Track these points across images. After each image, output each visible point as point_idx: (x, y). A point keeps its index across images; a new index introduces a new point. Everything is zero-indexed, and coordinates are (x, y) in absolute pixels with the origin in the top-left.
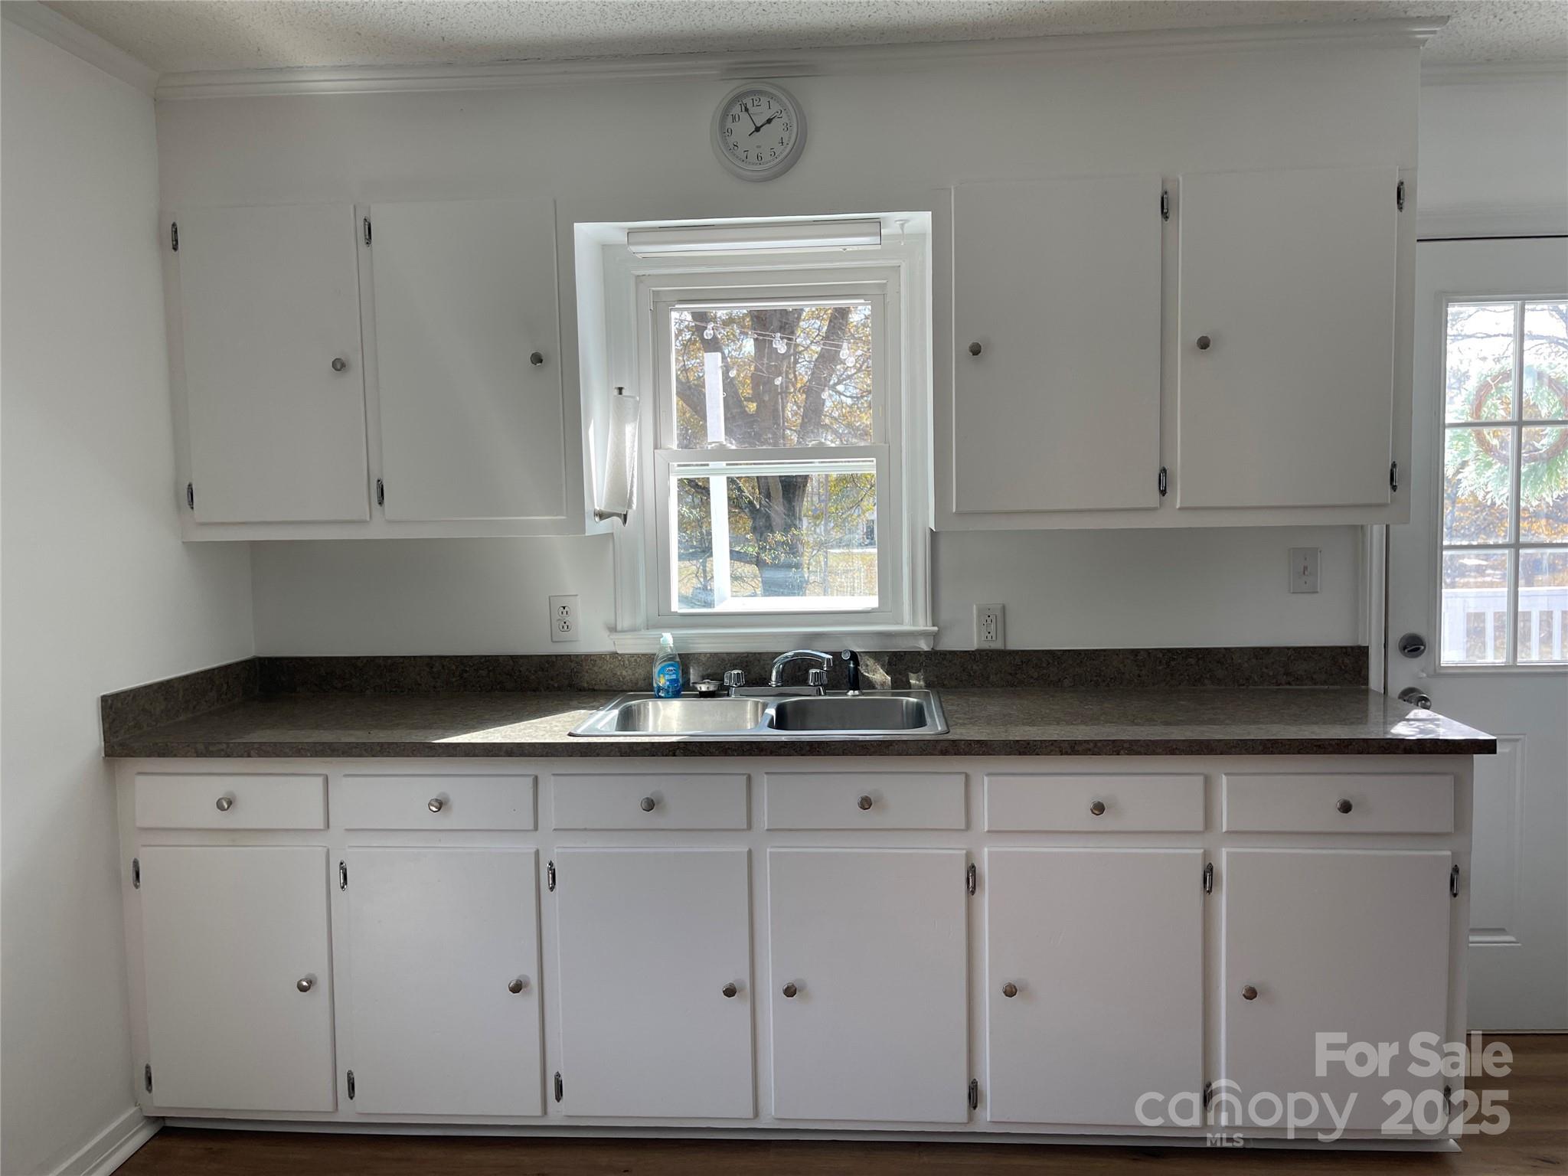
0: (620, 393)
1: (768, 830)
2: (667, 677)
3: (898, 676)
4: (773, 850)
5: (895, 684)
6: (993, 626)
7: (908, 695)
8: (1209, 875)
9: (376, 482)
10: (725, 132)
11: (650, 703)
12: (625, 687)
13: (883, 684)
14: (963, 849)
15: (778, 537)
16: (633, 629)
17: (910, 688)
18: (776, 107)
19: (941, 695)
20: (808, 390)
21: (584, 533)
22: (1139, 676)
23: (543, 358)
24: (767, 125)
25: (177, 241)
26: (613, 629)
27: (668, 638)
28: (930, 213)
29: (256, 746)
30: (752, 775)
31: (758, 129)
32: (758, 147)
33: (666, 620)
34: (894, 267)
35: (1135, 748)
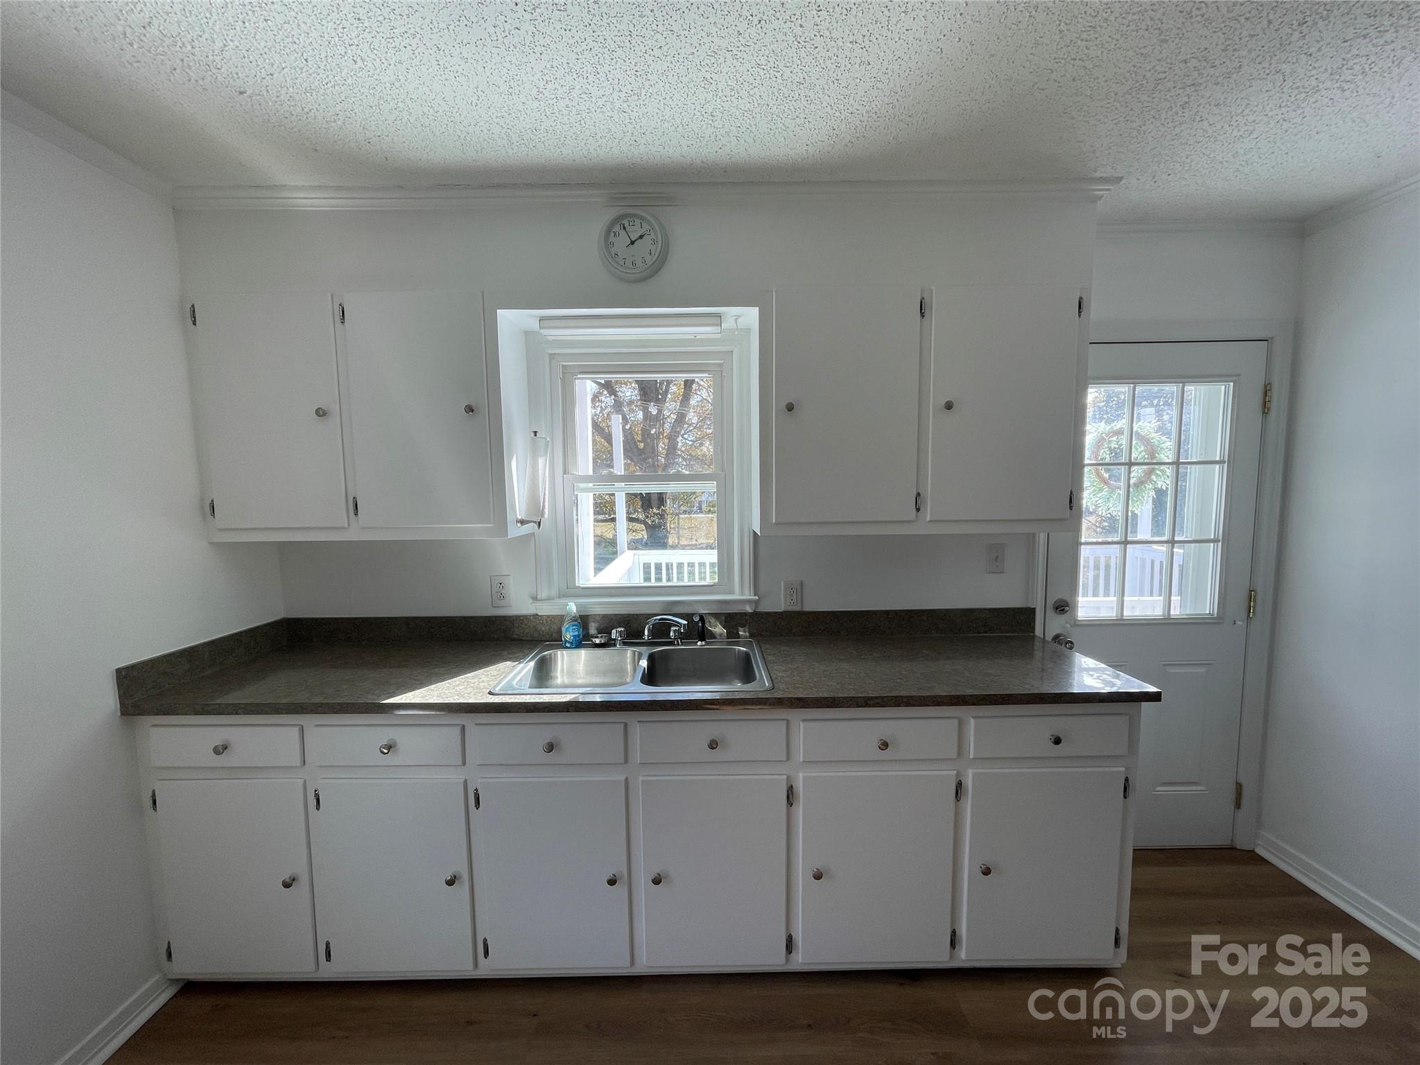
0: (536, 435)
1: (640, 763)
2: (572, 634)
3: (731, 629)
4: (644, 778)
5: (729, 635)
6: (795, 595)
7: (737, 644)
8: (959, 788)
9: (352, 499)
10: (608, 244)
11: (559, 652)
12: (544, 638)
13: (721, 635)
14: (785, 774)
15: (655, 510)
16: (549, 599)
17: (739, 638)
18: (646, 226)
19: (762, 644)
20: (669, 438)
21: (507, 536)
22: (890, 628)
23: (474, 408)
24: (640, 240)
25: (195, 318)
26: (535, 599)
27: (572, 607)
28: (758, 308)
29: (243, 706)
30: (629, 724)
31: (632, 243)
32: (632, 256)
33: (573, 591)
34: (729, 352)
35: (911, 701)
